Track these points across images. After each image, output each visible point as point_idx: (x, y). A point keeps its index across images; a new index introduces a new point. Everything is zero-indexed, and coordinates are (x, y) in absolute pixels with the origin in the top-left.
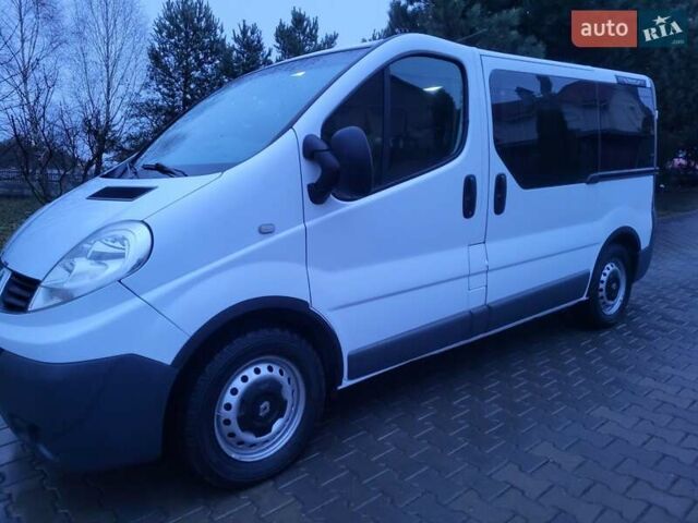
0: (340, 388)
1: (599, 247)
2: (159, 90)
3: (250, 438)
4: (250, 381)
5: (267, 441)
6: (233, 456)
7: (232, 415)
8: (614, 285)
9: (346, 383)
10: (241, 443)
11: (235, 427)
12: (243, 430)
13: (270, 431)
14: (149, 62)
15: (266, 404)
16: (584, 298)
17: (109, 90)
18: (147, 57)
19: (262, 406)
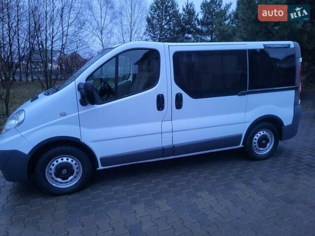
0: (98, 169)
1: (250, 124)
2: (150, 35)
3: (60, 180)
4: (59, 162)
5: (67, 182)
6: (54, 185)
7: (53, 172)
8: (264, 142)
9: (100, 167)
10: (56, 181)
11: (53, 176)
12: (57, 177)
13: (68, 179)
14: (147, 23)
15: (65, 170)
16: (241, 146)
17: (131, 36)
18: (146, 21)
19: (63, 171)
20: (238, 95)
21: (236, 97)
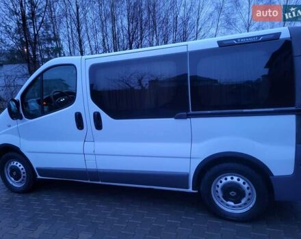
0: (37, 177)
4: (11, 165)
5: (18, 183)
8: (233, 193)
13: (18, 180)
16: (191, 190)
20: (176, 118)
21: (172, 120)
